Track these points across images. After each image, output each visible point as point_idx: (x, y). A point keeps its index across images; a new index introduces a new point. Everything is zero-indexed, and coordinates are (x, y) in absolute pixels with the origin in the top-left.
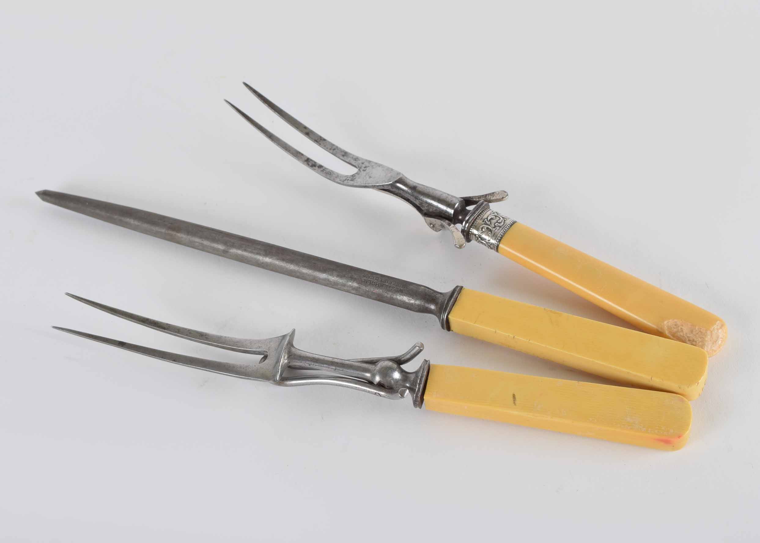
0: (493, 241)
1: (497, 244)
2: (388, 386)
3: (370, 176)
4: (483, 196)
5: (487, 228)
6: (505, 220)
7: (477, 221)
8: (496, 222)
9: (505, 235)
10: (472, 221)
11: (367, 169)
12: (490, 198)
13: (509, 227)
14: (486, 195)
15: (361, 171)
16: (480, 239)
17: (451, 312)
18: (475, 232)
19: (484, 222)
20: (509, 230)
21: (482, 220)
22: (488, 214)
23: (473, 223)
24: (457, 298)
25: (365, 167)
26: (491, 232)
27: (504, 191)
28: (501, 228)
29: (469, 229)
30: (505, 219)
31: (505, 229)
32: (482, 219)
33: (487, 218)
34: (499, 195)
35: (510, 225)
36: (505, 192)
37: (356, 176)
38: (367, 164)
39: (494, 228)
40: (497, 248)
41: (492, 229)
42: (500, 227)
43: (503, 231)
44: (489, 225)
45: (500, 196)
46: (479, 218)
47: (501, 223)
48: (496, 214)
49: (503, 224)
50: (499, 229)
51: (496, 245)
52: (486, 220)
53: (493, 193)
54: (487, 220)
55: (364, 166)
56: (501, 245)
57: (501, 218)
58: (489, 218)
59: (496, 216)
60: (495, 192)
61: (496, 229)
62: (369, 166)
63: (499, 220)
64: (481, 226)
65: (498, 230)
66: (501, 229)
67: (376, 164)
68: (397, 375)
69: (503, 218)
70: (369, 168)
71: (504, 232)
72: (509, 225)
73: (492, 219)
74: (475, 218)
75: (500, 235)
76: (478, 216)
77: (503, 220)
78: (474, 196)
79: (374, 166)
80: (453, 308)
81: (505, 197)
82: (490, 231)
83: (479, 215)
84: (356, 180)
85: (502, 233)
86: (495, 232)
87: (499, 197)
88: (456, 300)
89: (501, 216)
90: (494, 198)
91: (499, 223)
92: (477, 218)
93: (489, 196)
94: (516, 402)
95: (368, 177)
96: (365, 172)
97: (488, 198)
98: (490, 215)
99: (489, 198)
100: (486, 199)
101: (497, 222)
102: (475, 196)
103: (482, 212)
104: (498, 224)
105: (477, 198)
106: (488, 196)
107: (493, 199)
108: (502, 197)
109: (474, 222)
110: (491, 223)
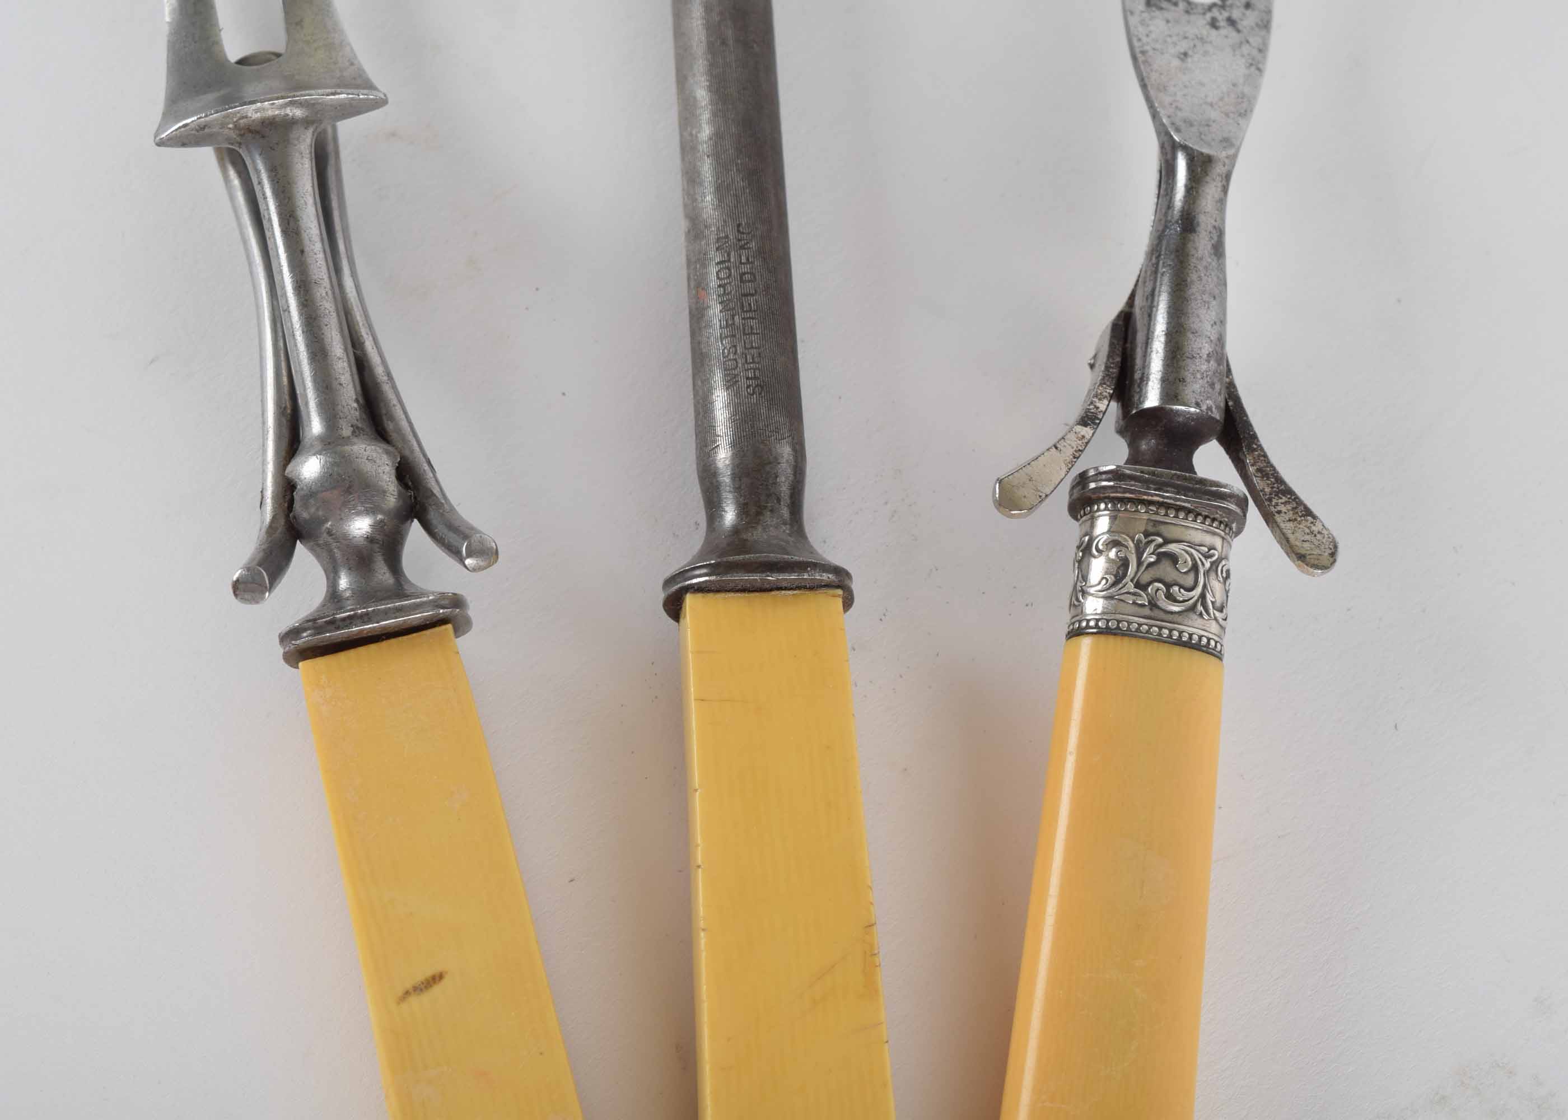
0: (1094, 606)
1: (1088, 627)
2: (294, 517)
3: (1190, 53)
4: (1280, 480)
5: (1125, 563)
6: (1193, 608)
7: (1137, 511)
8: (1169, 579)
9: (1126, 639)
10: (1128, 495)
11: (1227, 30)
12: (1279, 512)
13: (1170, 636)
14: (1288, 492)
15: (1209, 16)
16: (1081, 554)
17: (711, 595)
18: (1103, 524)
19: (1144, 541)
20: (1155, 644)
21: (1151, 529)
22: (1188, 538)
23: (1121, 500)
24: (780, 589)
25: (1231, 22)
26: (1114, 585)
27: (1336, 547)
28: (1151, 609)
29: (1098, 501)
30: (1200, 608)
31: (1151, 626)
32: (1156, 523)
33: (1167, 541)
34: (1307, 537)
35: (1180, 636)
36: (1333, 555)
37: (1173, 8)
38: (1248, 20)
39: (1137, 585)
40: (1076, 633)
41: (1127, 579)
42: (1153, 605)
43: (1140, 625)
44: (1140, 563)
45: (1306, 545)
46: (1157, 513)
47: (1175, 601)
48: (1208, 565)
49: (1176, 608)
50: (1143, 606)
51: (1084, 624)
52: (1160, 540)
53: (1308, 512)
54: (1160, 546)
55: (1236, 14)
56: (1086, 643)
57: (1199, 590)
58: (1173, 548)
59: (1195, 568)
60: (1314, 517)
61: (1134, 594)
62: (1238, 31)
63: (1181, 587)
64: (1123, 538)
65: (1134, 603)
66: (1147, 611)
67: (1262, 50)
68: (361, 526)
69: (1203, 596)
70: (1234, 34)
71: (1138, 630)
72: (1176, 634)
73: (1173, 559)
74: (1145, 497)
75: (1119, 622)
76: (1160, 505)
77: (1196, 598)
78: (1262, 449)
79: (1245, 49)
80: (731, 595)
81: (1307, 565)
82: (1116, 576)
83: (1168, 507)
84: (1158, 13)
85: (1129, 623)
86: (1122, 597)
87: (1298, 543)
88: (771, 590)
89: (1205, 586)
90: (1288, 527)
91: (1170, 597)
92: (1151, 503)
93: (1285, 503)
94: (414, 1000)
95: (1183, 46)
96: (1206, 31)
97: (1277, 504)
98: (1192, 545)
99: (1282, 506)
100: (1270, 500)
101: (1168, 586)
102: (1265, 456)
103: (1189, 511)
104: (1161, 595)
105: (1261, 465)
106: (1284, 499)
107: (1282, 525)
108: (1303, 552)
109: (1130, 500)
110: (1151, 565)
